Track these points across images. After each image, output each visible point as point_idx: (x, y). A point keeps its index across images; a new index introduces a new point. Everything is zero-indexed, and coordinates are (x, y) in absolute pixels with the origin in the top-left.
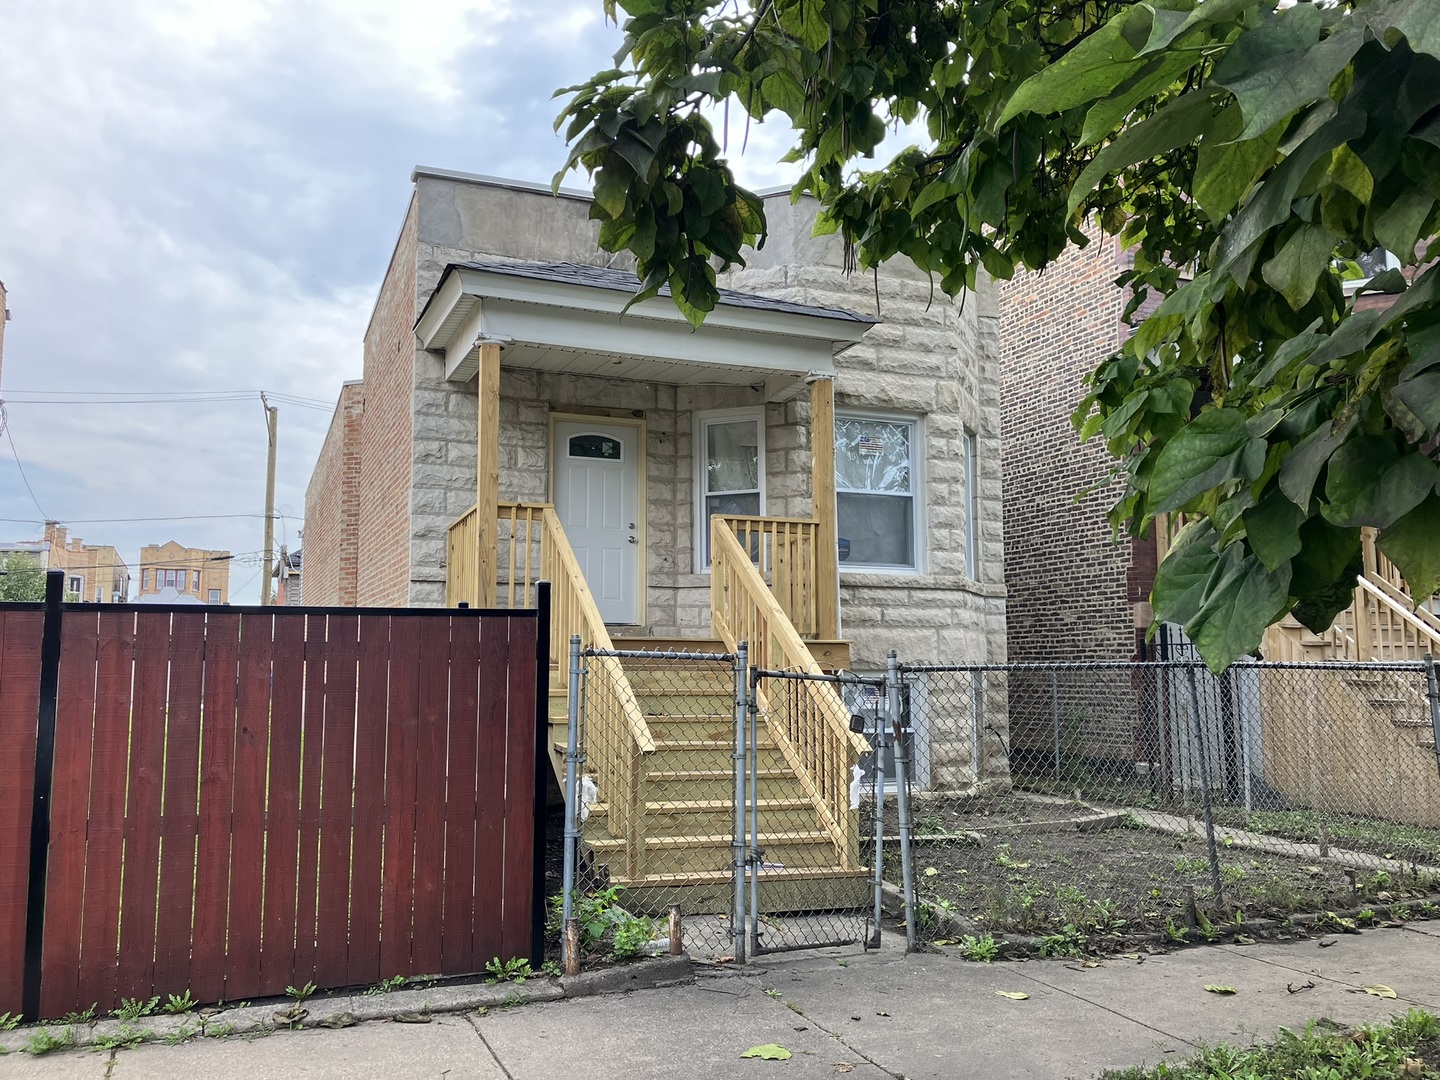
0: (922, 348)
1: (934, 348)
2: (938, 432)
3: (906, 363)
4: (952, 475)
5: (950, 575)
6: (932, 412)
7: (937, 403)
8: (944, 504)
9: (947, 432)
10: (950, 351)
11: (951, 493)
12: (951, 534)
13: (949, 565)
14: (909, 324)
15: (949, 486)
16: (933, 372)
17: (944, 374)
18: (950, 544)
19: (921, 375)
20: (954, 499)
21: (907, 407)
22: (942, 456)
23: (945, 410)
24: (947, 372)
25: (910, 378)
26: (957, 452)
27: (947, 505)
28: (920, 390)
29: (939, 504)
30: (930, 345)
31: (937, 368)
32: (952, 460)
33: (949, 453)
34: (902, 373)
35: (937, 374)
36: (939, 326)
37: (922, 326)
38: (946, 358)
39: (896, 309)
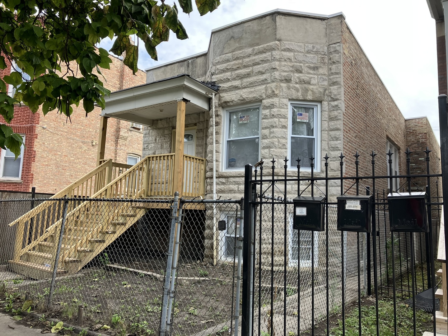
0: (260, 73)
1: (265, 71)
2: (265, 107)
3: (252, 82)
4: (270, 125)
5: (268, 169)
6: (263, 99)
7: (266, 94)
8: (267, 138)
9: (269, 106)
10: (273, 70)
11: (270, 133)
12: (270, 151)
13: (267, 165)
14: (255, 65)
15: (270, 130)
16: (264, 82)
17: (269, 82)
18: (269, 155)
19: (259, 85)
20: (272, 135)
21: (252, 100)
22: (267, 117)
23: (269, 97)
24: (271, 80)
25: (255, 87)
26: (273, 114)
27: (268, 138)
28: (258, 91)
29: (264, 139)
30: (264, 71)
31: (266, 80)
32: (271, 118)
33: (270, 115)
34: (251, 86)
35: (266, 82)
36: (268, 61)
37: (261, 64)
38: (271, 74)
39: (249, 61)
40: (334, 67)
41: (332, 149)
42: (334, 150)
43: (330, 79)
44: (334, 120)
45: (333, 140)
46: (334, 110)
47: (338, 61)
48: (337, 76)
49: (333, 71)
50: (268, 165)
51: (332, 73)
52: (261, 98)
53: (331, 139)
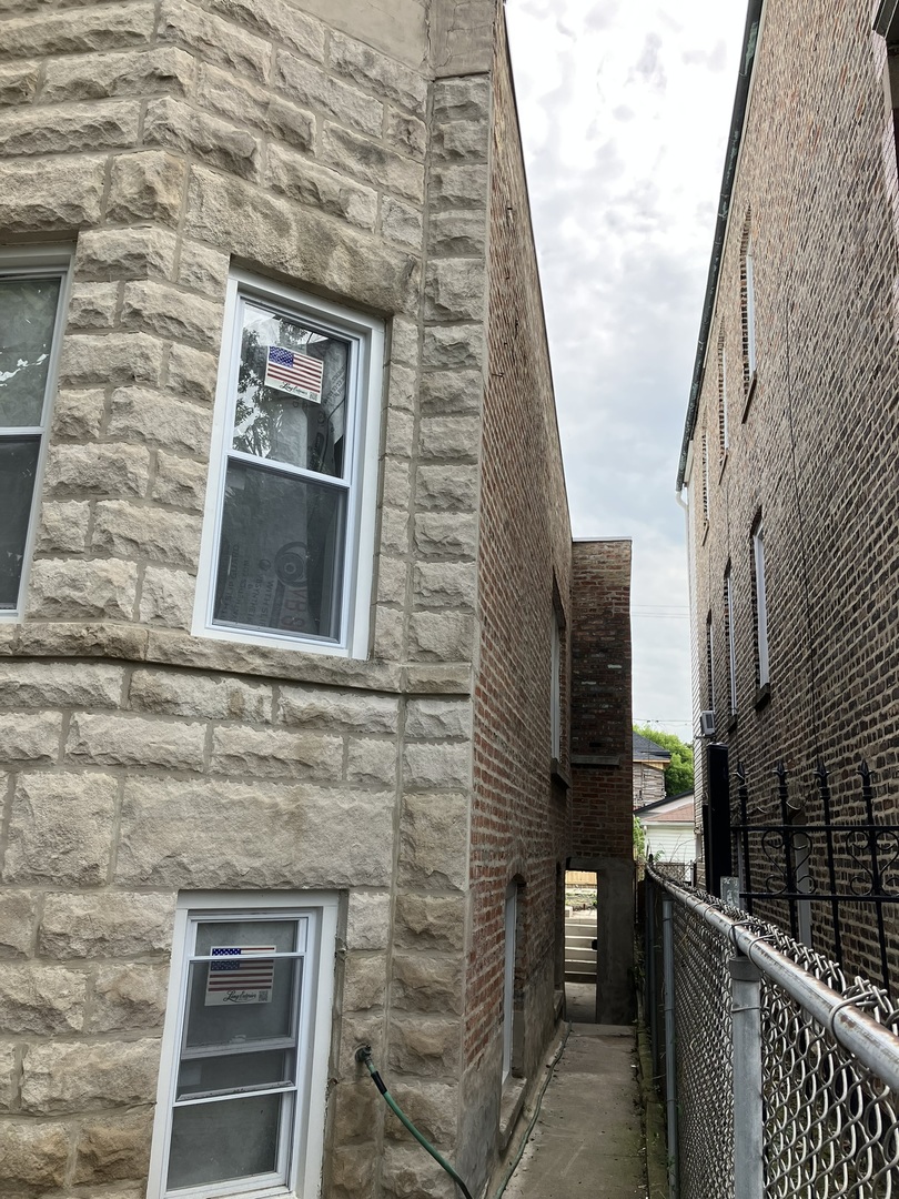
0: (81, 93)
1: (114, 85)
2: (94, 268)
3: (29, 128)
4: (113, 364)
5: (75, 618)
6: (87, 225)
7: (102, 203)
8: (87, 437)
9: (117, 266)
10: (155, 86)
11: (111, 409)
12: (94, 514)
13: (67, 591)
14: (60, 52)
15: (108, 392)
16: (102, 136)
17: (132, 137)
18: (88, 537)
19: (71, 151)
20: (117, 423)
21: (19, 224)
22: (99, 322)
23: (119, 216)
24: (142, 130)
25: (42, 161)
26: (136, 306)
27: (94, 440)
28: (58, 180)
29: (71, 439)
30: (104, 82)
31: (112, 126)
32: (124, 328)
33: (118, 315)
34: (22, 155)
35: (111, 139)
36: (136, 41)
37: (91, 50)
38: (144, 102)
39: (27, 29)
40: (453, 173)
41: (428, 550)
42: (436, 557)
43: (435, 224)
44: (443, 413)
45: (436, 508)
46: (445, 367)
47: (474, 153)
48: (468, 215)
49: (448, 191)
50: (75, 594)
51: (444, 199)
52: (75, 220)
53: (428, 503)
